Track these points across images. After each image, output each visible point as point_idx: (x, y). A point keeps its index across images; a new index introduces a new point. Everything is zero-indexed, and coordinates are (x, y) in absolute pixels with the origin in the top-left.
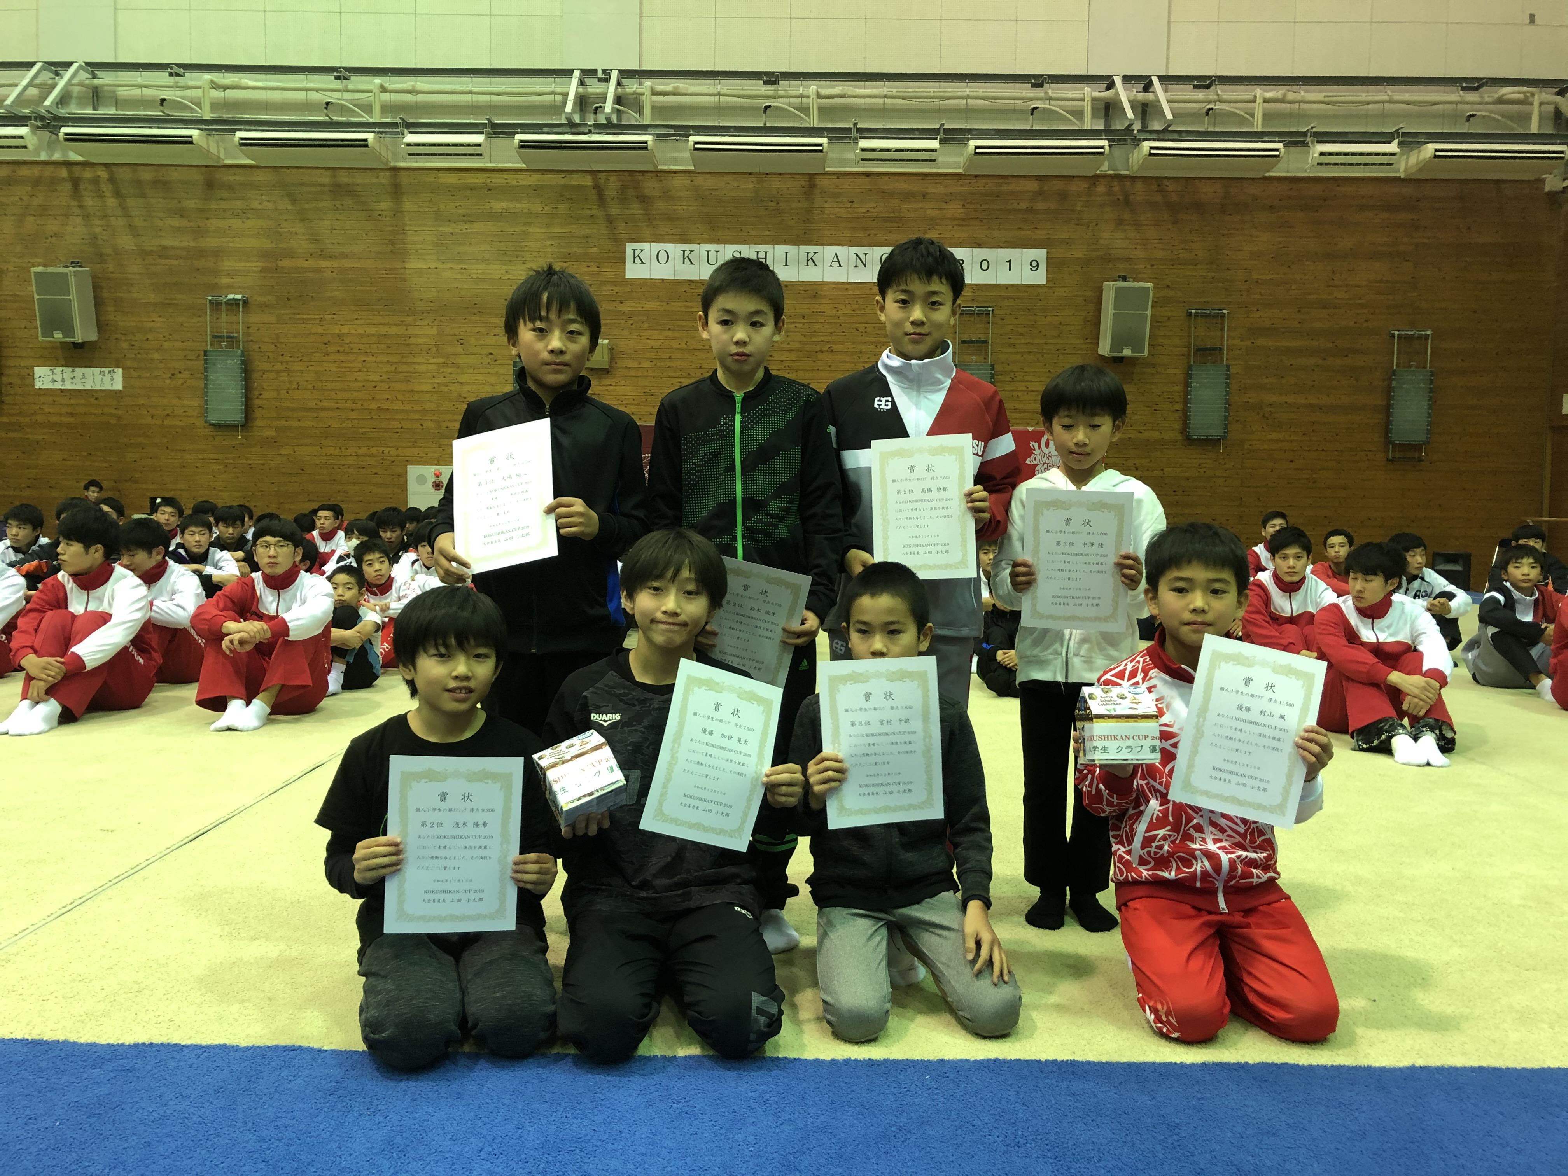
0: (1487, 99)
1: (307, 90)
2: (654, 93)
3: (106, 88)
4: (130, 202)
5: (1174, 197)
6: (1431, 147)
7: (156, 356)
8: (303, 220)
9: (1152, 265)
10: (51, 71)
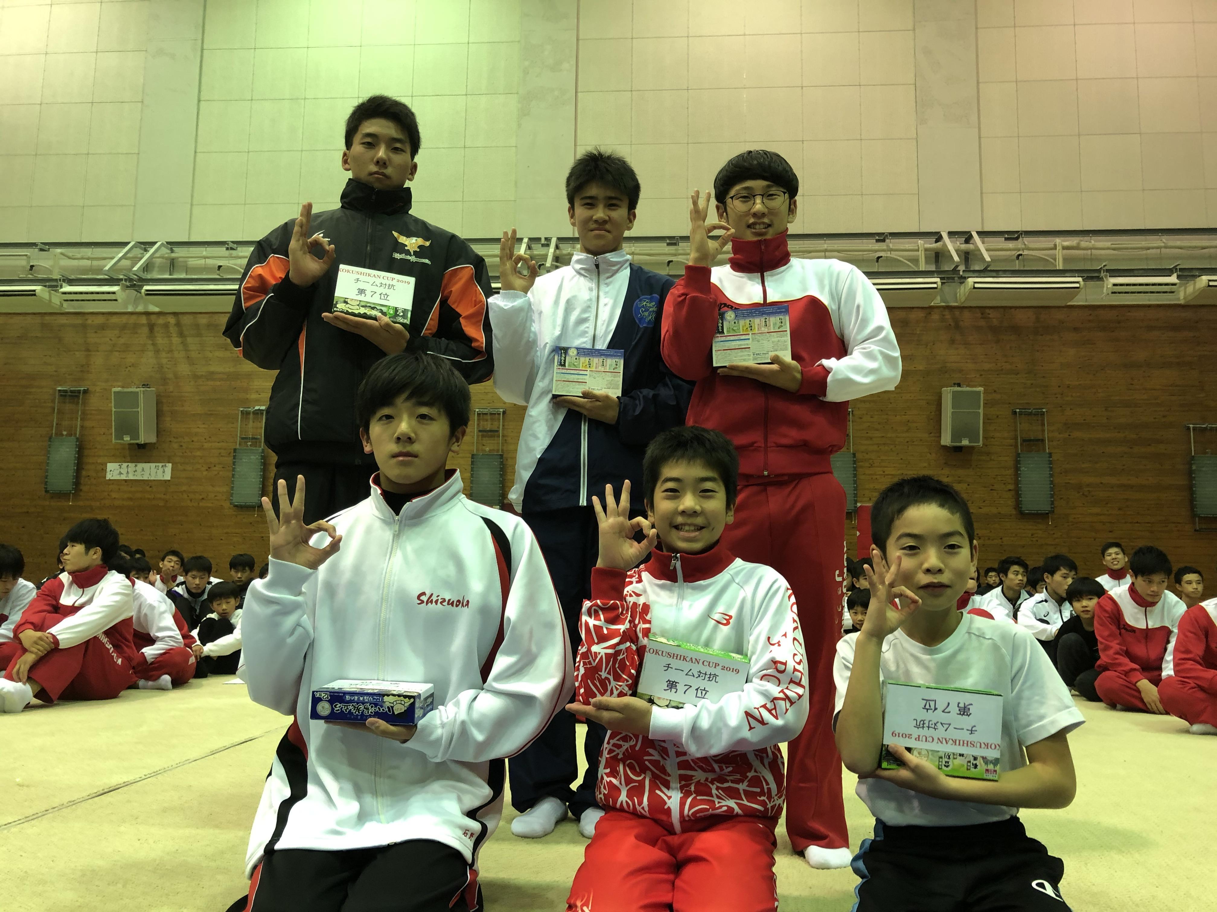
3: (180, 259)
4: (189, 340)
5: (995, 322)
6: (1205, 278)
7: (198, 453)
9: (981, 375)
10: (141, 248)
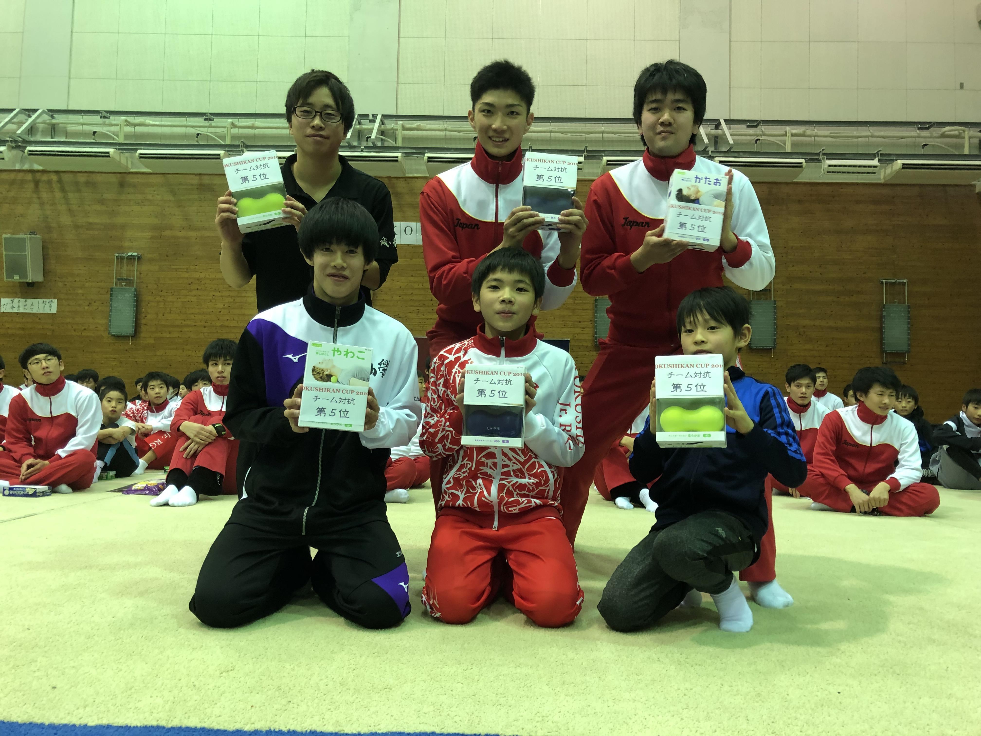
0: (935, 135)
1: (186, 126)
2: (404, 129)
3: (60, 125)
4: (70, 195)
6: (900, 162)
7: (80, 291)
8: (179, 207)
10: (25, 114)
